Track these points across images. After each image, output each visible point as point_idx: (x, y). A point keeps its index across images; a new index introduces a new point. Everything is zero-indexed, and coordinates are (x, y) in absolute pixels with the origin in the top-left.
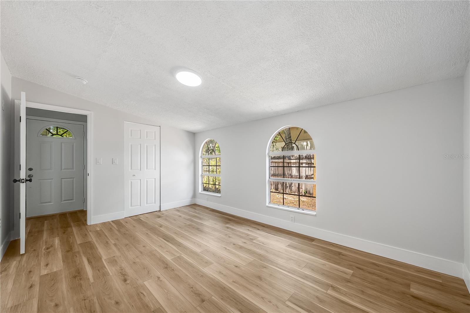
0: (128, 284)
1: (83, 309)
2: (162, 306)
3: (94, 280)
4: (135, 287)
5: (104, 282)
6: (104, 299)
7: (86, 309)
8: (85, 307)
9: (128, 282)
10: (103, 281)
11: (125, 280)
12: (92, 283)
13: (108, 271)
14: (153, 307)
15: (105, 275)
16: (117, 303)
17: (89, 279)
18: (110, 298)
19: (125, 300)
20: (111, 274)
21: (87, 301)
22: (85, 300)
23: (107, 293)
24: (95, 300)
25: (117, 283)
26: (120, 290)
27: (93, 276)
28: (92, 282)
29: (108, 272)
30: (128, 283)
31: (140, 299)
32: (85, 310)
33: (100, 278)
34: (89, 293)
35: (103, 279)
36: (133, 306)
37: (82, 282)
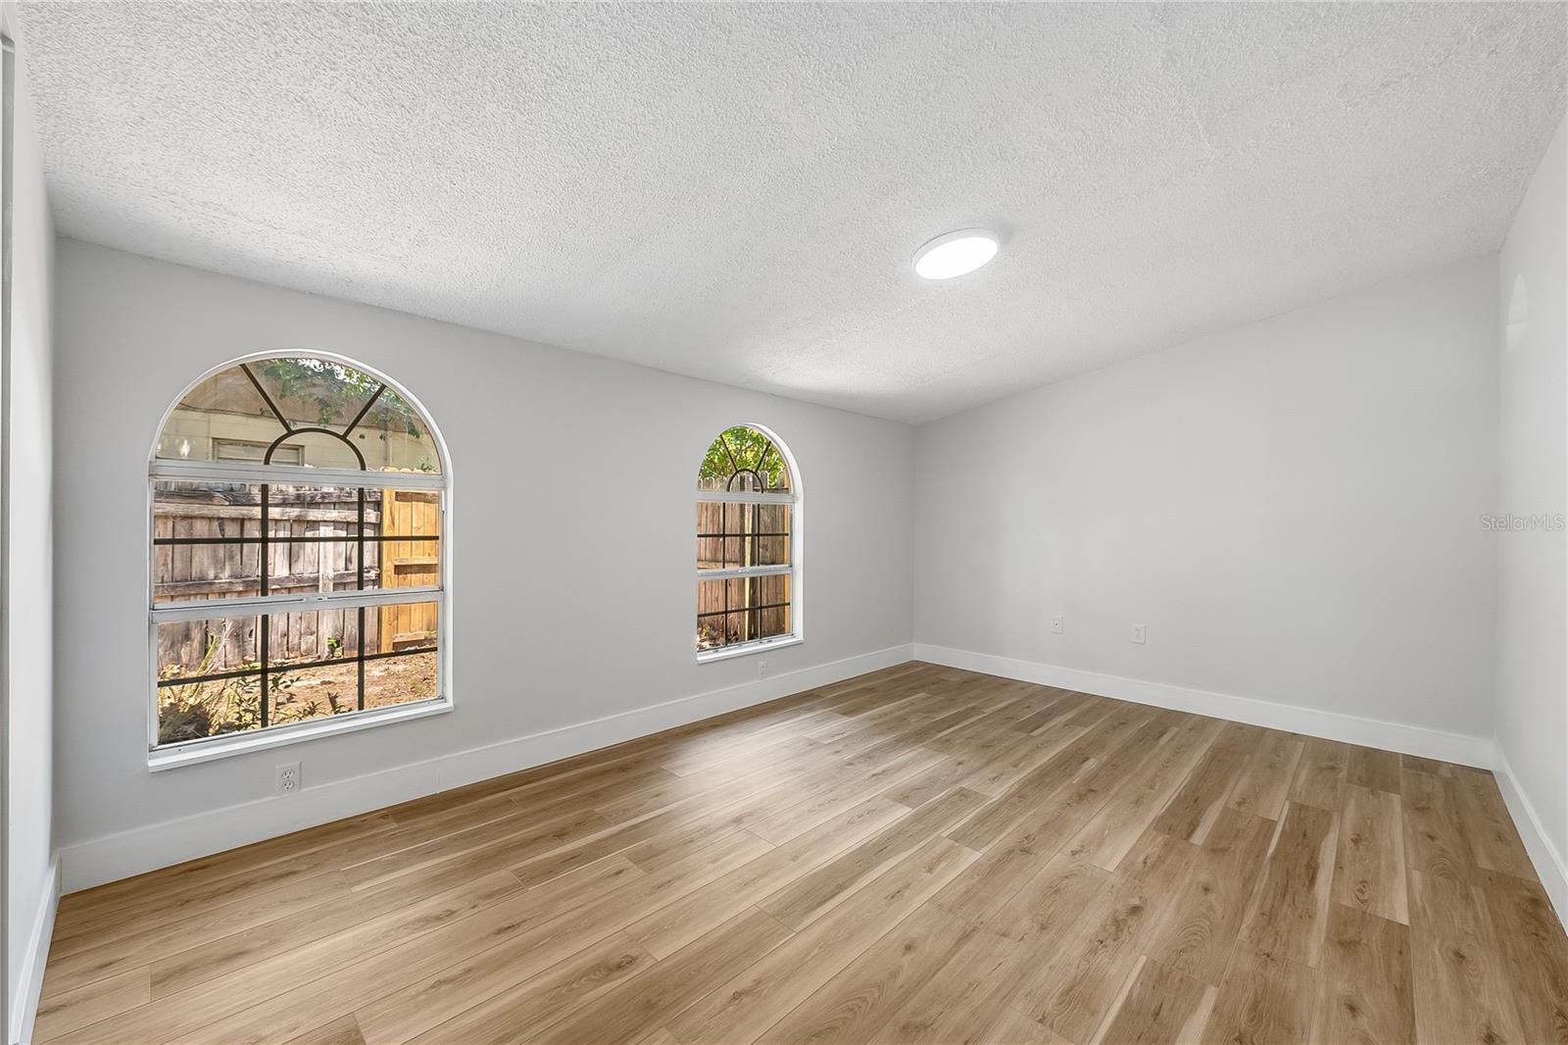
0: (1141, 898)
1: (1284, 939)
2: (1149, 827)
3: (1202, 990)
4: (1140, 881)
5: (1184, 956)
6: (1223, 917)
7: (1277, 934)
8: (1276, 940)
9: (1136, 901)
10: (1186, 962)
11: (1135, 910)
12: (1218, 986)
13: (1136, 983)
14: (1160, 839)
15: (1158, 976)
16: (1206, 890)
17: (1214, 1011)
18: (1211, 908)
19: (1187, 880)
20: (1143, 959)
21: (1266, 947)
22: (1268, 956)
23: (1204, 923)
24: (1244, 932)
25: (1162, 920)
26: (1174, 902)
27: (1193, 1009)
28: (1213, 988)
29: (1139, 976)
30: (1138, 899)
31: (1161, 859)
32: (1280, 933)
33: (1182, 979)
34: (1248, 963)
35: (1181, 966)
36: (1186, 864)
37: (1243, 1021)
